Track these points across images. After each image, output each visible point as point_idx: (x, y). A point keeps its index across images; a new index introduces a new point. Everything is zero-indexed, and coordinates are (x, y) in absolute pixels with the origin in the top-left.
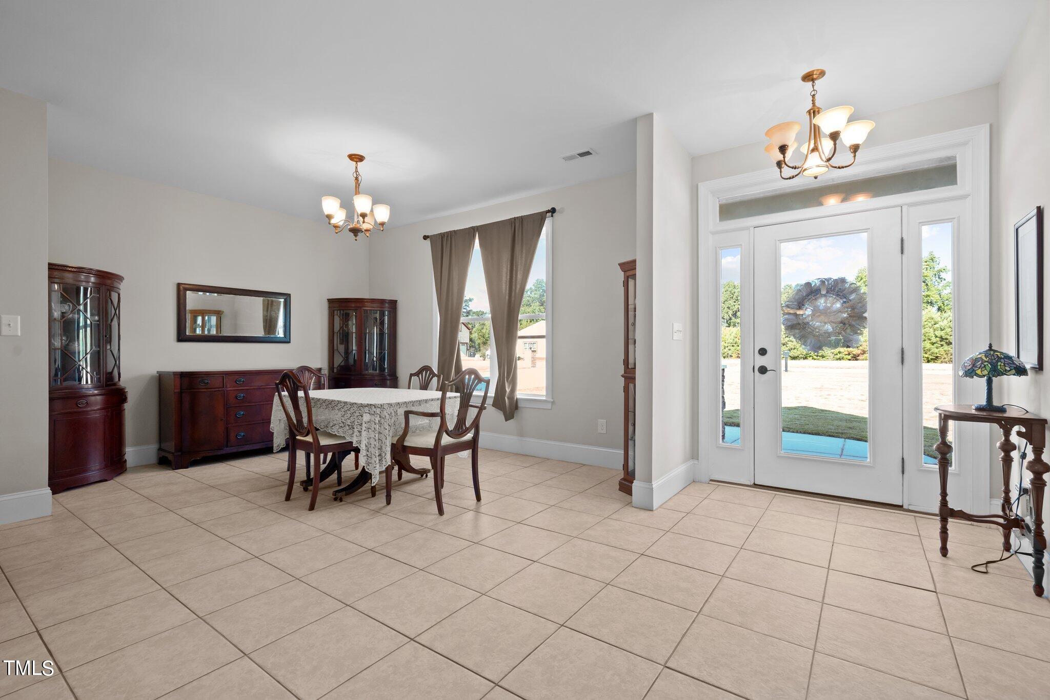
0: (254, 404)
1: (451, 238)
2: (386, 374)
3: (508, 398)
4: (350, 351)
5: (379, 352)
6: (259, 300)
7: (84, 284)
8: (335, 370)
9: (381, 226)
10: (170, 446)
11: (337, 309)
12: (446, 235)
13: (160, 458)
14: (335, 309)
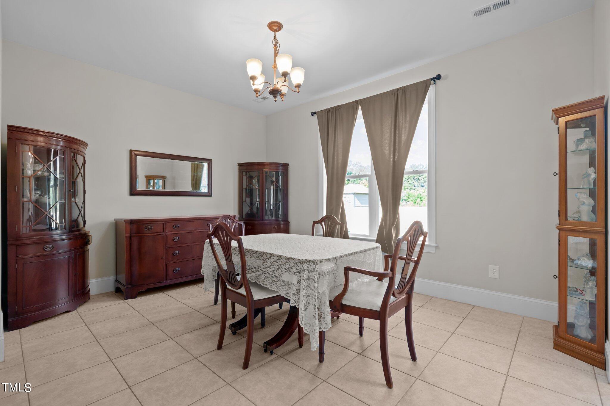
0: (186, 245)
1: (336, 113)
2: (280, 220)
3: (393, 242)
4: (254, 203)
5: (275, 203)
6: (189, 164)
7: (54, 146)
8: (244, 217)
9: (297, 88)
10: (123, 278)
11: (245, 170)
12: (331, 110)
13: (116, 287)
14: (243, 171)
